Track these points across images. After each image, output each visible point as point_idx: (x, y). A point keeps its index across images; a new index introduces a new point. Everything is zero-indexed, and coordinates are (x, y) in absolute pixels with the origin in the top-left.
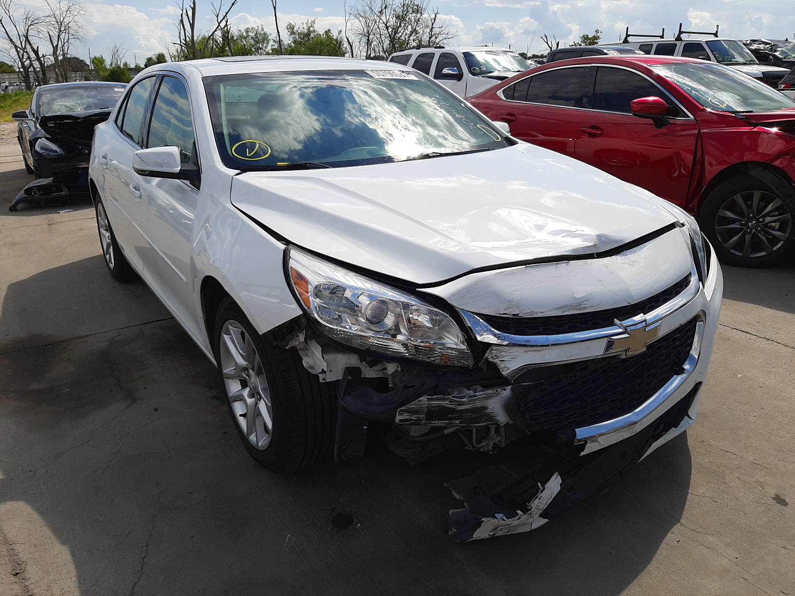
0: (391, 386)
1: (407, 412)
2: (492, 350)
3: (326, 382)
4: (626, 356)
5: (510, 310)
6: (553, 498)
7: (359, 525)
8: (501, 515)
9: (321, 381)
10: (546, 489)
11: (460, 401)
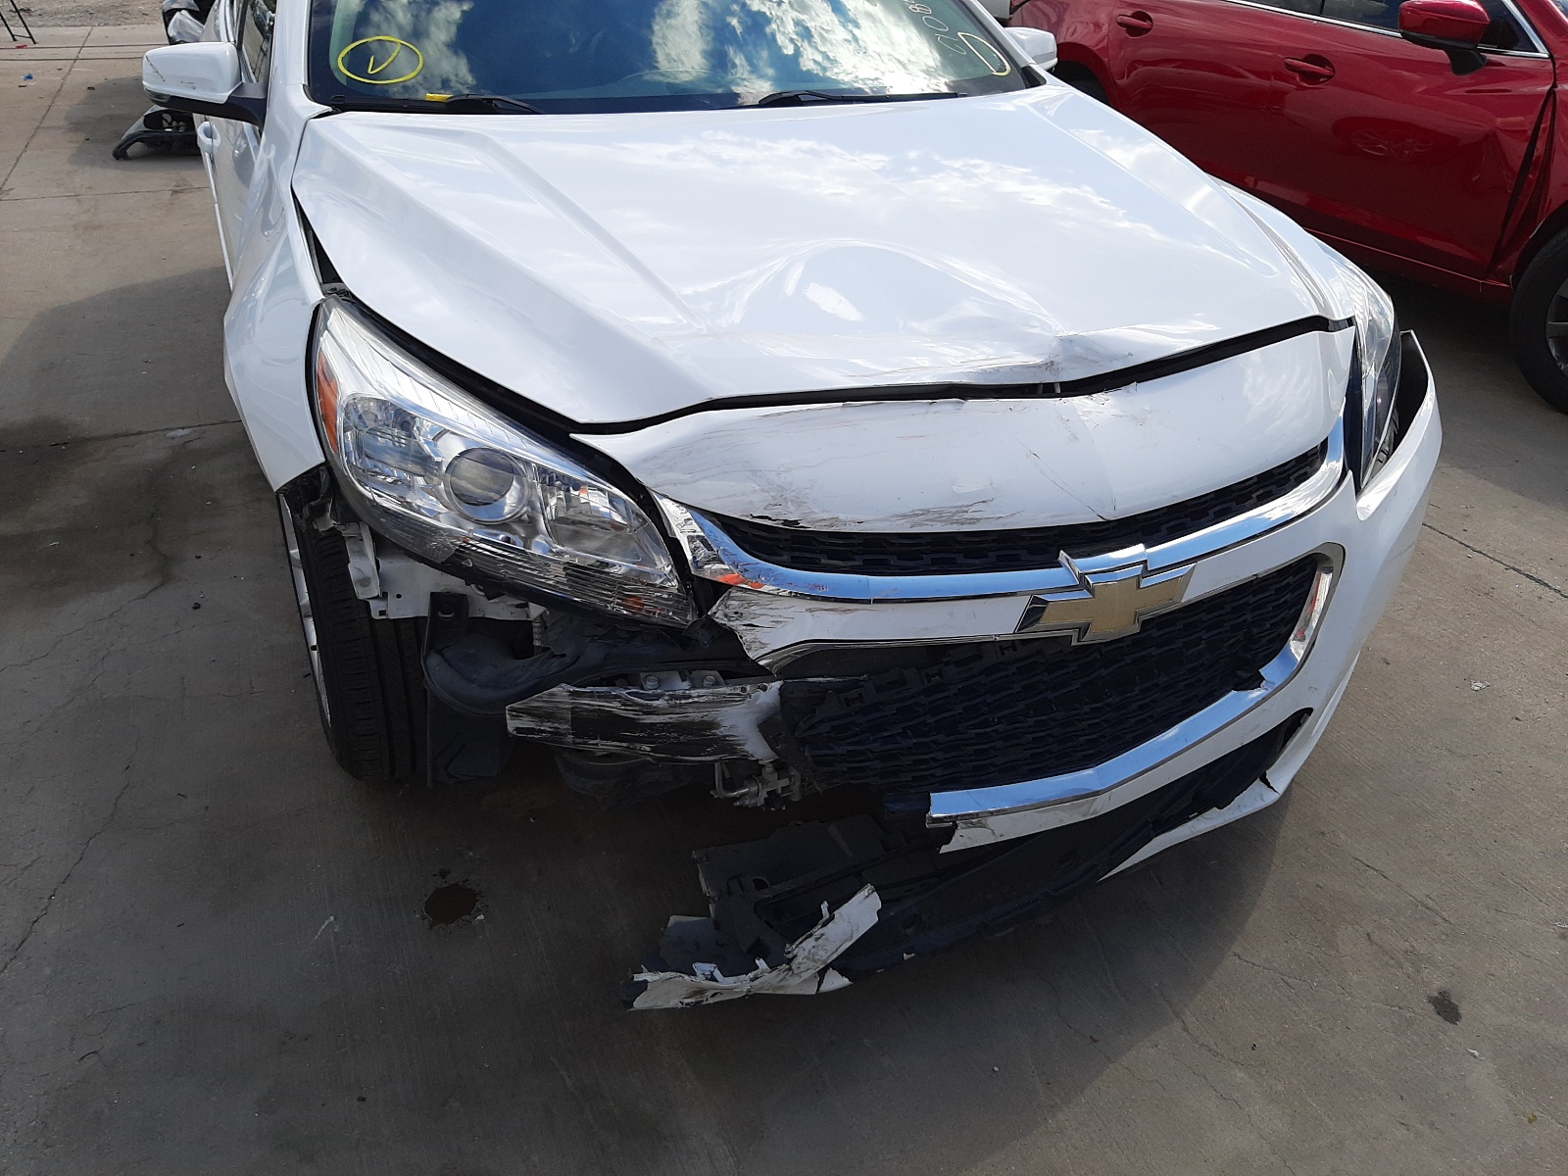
0: (537, 643)
1: (529, 714)
2: (729, 598)
3: (388, 619)
4: (1078, 641)
5: (778, 509)
6: (853, 941)
7: (481, 917)
8: (708, 967)
9: (375, 615)
10: (835, 920)
11: (647, 705)
